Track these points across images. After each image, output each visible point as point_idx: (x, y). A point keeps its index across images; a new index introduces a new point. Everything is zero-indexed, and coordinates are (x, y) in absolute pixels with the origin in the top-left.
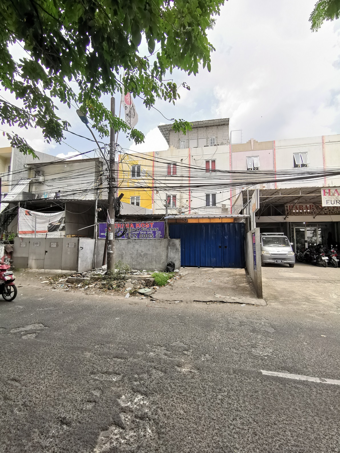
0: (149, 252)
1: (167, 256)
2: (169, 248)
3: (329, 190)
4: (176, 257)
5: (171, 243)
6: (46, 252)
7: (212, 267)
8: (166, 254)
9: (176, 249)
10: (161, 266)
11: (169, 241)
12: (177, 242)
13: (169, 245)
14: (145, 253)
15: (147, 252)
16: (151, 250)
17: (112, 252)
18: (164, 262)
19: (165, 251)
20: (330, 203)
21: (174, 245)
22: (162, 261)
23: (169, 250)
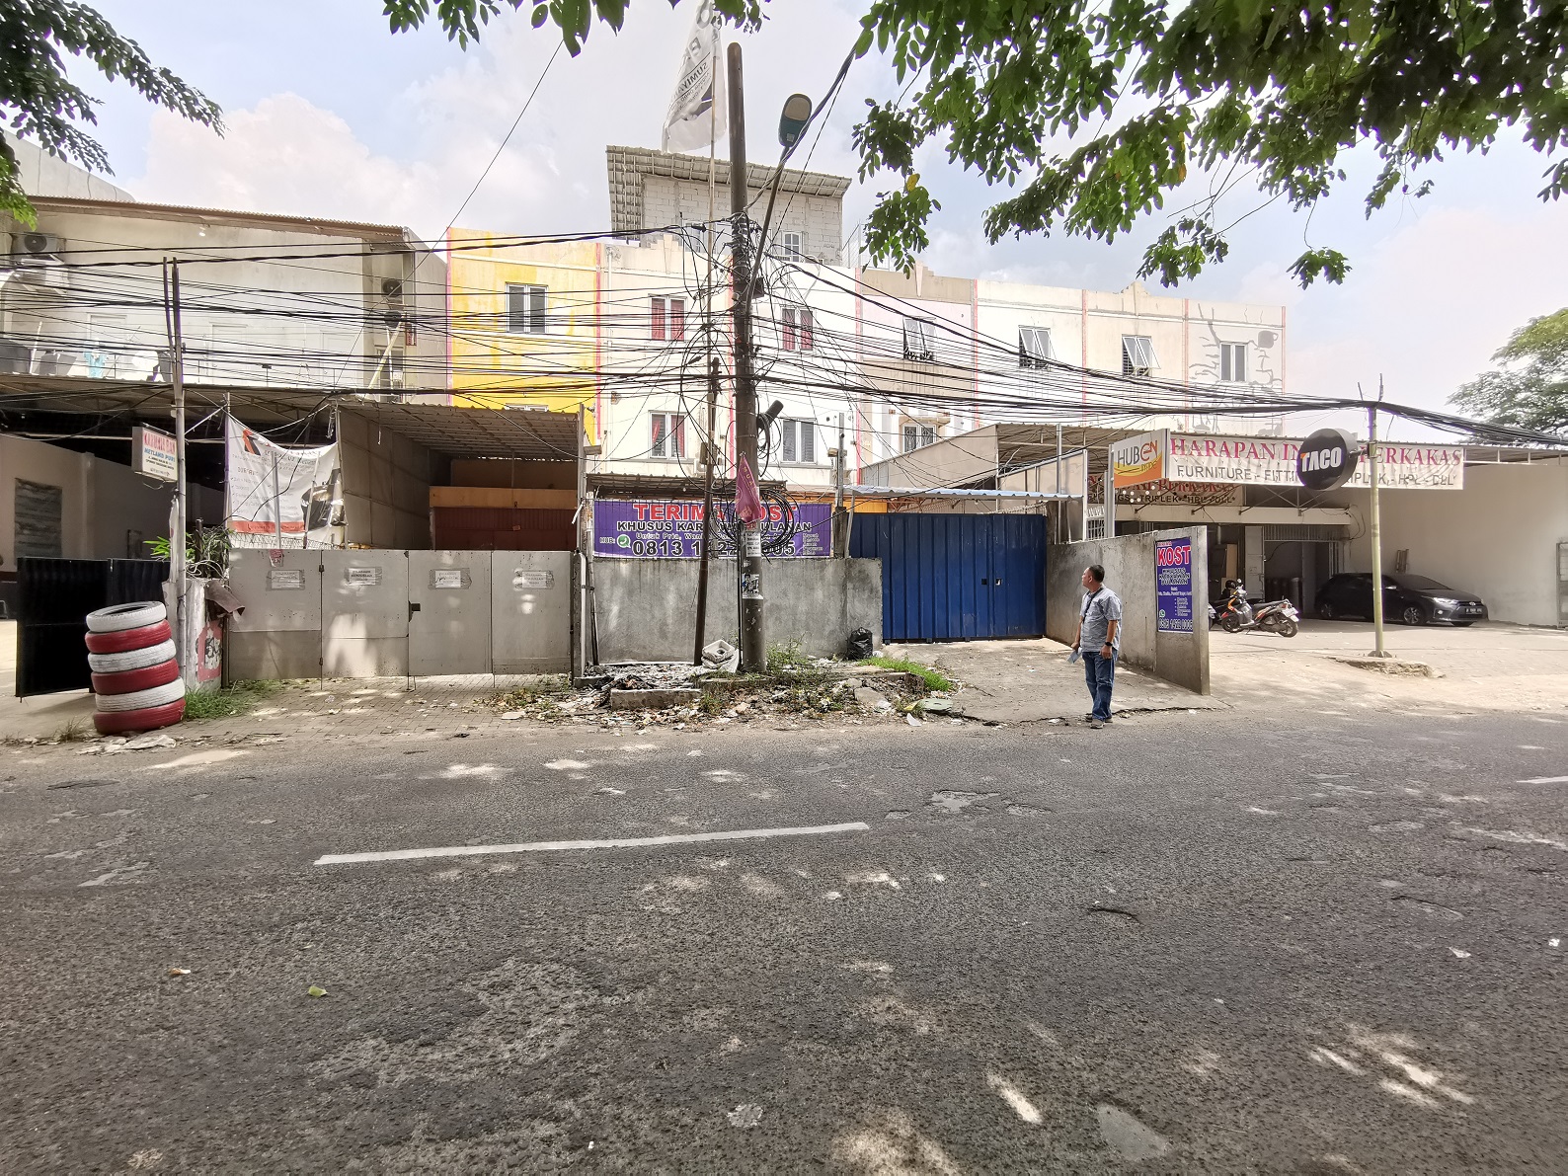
0: (784, 602)
1: (844, 612)
2: (850, 585)
3: (1183, 441)
4: (869, 613)
5: (854, 572)
6: (415, 608)
7: (925, 641)
8: (839, 605)
9: (871, 591)
10: (824, 644)
11: (849, 565)
12: (874, 568)
13: (848, 577)
14: (772, 605)
15: (778, 602)
16: (791, 595)
17: (760, 597)
18: (832, 632)
19: (838, 596)
20: (1184, 473)
21: (864, 579)
22: (828, 629)
23: (850, 592)
